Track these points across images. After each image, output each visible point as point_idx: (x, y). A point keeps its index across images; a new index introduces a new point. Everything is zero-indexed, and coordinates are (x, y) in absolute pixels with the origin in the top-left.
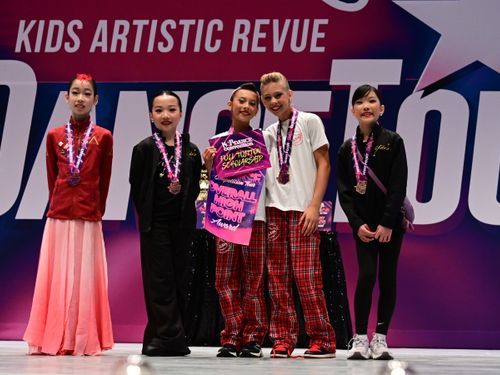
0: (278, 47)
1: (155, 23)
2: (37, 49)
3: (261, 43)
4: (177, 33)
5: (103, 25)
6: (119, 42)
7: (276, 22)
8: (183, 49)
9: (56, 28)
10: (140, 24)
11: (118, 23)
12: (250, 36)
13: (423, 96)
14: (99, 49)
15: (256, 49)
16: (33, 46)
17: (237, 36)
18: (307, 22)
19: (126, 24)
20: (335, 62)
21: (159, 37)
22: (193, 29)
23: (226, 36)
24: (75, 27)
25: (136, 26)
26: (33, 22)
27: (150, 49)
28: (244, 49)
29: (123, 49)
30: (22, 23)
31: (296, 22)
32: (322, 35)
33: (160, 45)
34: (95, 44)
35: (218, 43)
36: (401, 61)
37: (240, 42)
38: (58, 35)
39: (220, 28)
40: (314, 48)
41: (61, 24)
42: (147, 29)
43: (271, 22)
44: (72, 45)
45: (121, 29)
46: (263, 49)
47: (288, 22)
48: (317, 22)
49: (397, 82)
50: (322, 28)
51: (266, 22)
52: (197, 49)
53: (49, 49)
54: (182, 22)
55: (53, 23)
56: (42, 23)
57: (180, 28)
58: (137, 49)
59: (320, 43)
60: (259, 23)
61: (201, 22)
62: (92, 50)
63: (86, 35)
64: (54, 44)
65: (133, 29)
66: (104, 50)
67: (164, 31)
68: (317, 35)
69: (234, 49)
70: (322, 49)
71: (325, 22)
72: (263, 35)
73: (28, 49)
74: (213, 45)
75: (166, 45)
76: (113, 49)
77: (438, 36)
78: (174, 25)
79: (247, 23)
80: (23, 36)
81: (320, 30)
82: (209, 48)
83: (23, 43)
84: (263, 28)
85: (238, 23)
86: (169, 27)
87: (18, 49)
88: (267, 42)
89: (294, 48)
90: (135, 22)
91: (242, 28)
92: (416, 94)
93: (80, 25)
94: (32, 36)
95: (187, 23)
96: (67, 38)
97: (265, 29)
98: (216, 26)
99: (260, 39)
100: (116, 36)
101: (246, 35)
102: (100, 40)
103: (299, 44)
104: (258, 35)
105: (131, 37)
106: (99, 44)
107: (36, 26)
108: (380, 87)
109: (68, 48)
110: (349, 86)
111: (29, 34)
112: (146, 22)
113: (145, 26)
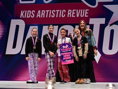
0: (78, 16)
1: (51, 11)
2: (25, 17)
3: (74, 15)
5: (39, 11)
6: (43, 15)
7: (77, 10)
8: (57, 16)
9: (29, 12)
10: (47, 11)
11: (43, 11)
12: (72, 14)
13: (110, 26)
14: (38, 17)
15: (73, 16)
16: (24, 16)
17: (69, 13)
18: (84, 10)
19: (44, 11)
20: (90, 19)
21: (52, 14)
22: (59, 12)
24: (33, 12)
25: (47, 12)
26: (24, 11)
27: (50, 17)
28: (70, 16)
29: (44, 17)
30: (22, 11)
31: (82, 10)
32: (87, 13)
33: (52, 16)
34: (38, 16)
35: (65, 15)
36: (105, 18)
37: (69, 15)
38: (30, 14)
39: (65, 12)
40: (86, 16)
41: (30, 11)
42: (49, 12)
43: (76, 10)
44: (33, 16)
45: (43, 12)
46: (74, 16)
47: (80, 10)
48: (86, 10)
49: (104, 23)
50: (87, 11)
51: (75, 10)
52: (60, 16)
53: (28, 17)
54: (56, 11)
55: (28, 11)
56: (26, 11)
57: (56, 12)
58: (47, 17)
59: (87, 15)
60: (73, 10)
61: (61, 10)
62: (37, 17)
63: (36, 14)
64: (29, 16)
65: (46, 12)
66: (40, 17)
67: (53, 13)
68: (86, 13)
69: (68, 16)
70: (87, 16)
71: (88, 10)
72: (74, 13)
73: (23, 17)
74: (63, 15)
75: (53, 16)
76: (42, 17)
77: (113, 13)
78: (55, 11)
79: (71, 11)
80: (22, 14)
81: (87, 12)
82: (62, 16)
83: (22, 16)
84: (74, 12)
85: (69, 10)
86: (54, 12)
87: (21, 17)
88: (75, 15)
89: (81, 16)
90: (46, 11)
91: (70, 12)
92: (108, 26)
93: (34, 12)
95: (58, 11)
96: (31, 14)
97: (75, 12)
98: (64, 11)
99: (74, 14)
100: (42, 14)
101: (71, 13)
102: (39, 15)
103: (82, 15)
104: (73, 13)
105: (45, 14)
106: (39, 16)
107: (25, 12)
108: (100, 24)
109: (32, 17)
110: (94, 24)
111: (23, 14)
112: (49, 11)
113: (48, 12)
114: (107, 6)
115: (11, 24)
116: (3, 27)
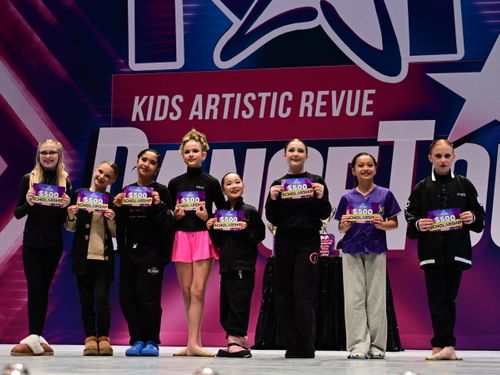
0: (336, 112)
1: (239, 95)
2: (149, 119)
3: (323, 109)
4: (256, 104)
5: (199, 98)
6: (212, 111)
7: (334, 93)
8: (262, 115)
9: (163, 101)
10: (228, 97)
11: (210, 97)
12: (314, 105)
14: (196, 117)
15: (318, 114)
16: (145, 116)
17: (303, 104)
18: (358, 92)
19: (217, 97)
20: (381, 123)
21: (243, 107)
22: (269, 100)
23: (294, 104)
24: (178, 100)
25: (225, 99)
26: (145, 98)
27: (236, 116)
28: (310, 114)
29: (215, 117)
30: (137, 98)
31: (350, 92)
32: (371, 102)
33: (244, 112)
34: (193, 113)
35: (289, 110)
36: (434, 121)
37: (306, 109)
38: (164, 107)
39: (290, 98)
40: (365, 113)
41: (166, 98)
42: (233, 101)
43: (330, 94)
44: (175, 114)
45: (213, 101)
46: (324, 114)
47: (343, 93)
48: (367, 92)
49: (431, 138)
50: (370, 97)
51: (327, 93)
52: (272, 115)
53: (157, 118)
54: (260, 95)
55: (160, 98)
56: (152, 98)
57: (259, 99)
58: (225, 116)
59: (369, 108)
60: (321, 93)
61: (275, 94)
62: (191, 118)
63: (186, 107)
64: (161, 114)
65: (223, 101)
66: (200, 118)
67: (246, 102)
68: (367, 102)
69: (302, 114)
70: (371, 113)
71: (373, 91)
72: (324, 103)
73: (142, 119)
74: (285, 111)
75: (248, 113)
76: (207, 117)
78: (254, 98)
79: (311, 94)
80: (137, 109)
81: (369, 99)
82: (281, 115)
83: (138, 114)
84: (324, 98)
85: (305, 94)
86: (250, 99)
87: (134, 119)
88: (327, 109)
89: (349, 113)
90: (224, 96)
91: (308, 98)
93: (181, 99)
94: (145, 109)
95: (264, 95)
96: (171, 109)
97: (327, 98)
98: (287, 97)
99: (322, 107)
100: (209, 107)
101: (311, 103)
102: (197, 110)
103: (352, 110)
104: (320, 103)
105: (221, 107)
106: (196, 113)
107: (148, 100)
108: (418, 142)
109: (172, 117)
110: (393, 142)
111: (142, 107)
112: (233, 95)
113: (231, 99)
114: (440, 78)
115: (99, 145)
116: (72, 156)
